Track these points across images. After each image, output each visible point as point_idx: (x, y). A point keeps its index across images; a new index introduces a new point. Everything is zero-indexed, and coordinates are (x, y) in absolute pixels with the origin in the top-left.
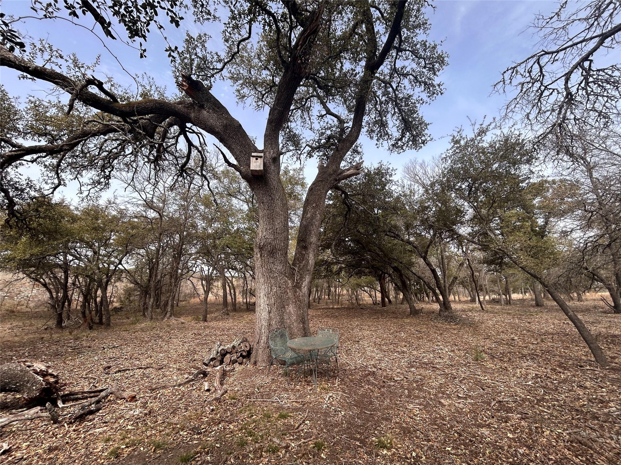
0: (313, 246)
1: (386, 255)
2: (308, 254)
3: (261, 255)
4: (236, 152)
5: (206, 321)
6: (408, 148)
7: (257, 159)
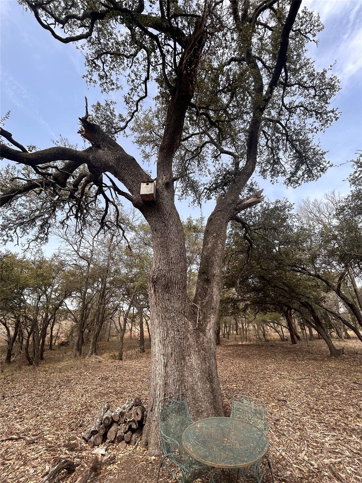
0: (217, 279)
2: (212, 288)
3: (155, 291)
4: (128, 183)
5: (121, 359)
7: (147, 184)
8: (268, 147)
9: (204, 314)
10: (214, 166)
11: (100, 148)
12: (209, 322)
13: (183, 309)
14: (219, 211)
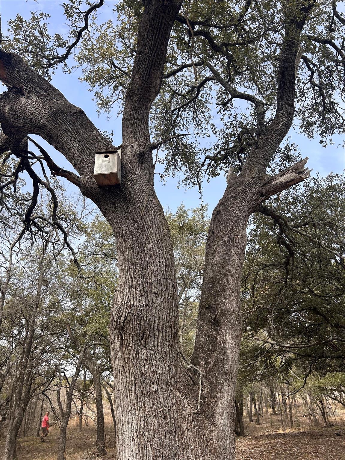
0: (232, 318)
2: (222, 335)
3: (121, 344)
4: (73, 155)
7: (106, 156)
8: (314, 84)
9: (211, 383)
10: (222, 119)
11: (23, 95)
12: (221, 398)
13: (173, 377)
14: (232, 197)
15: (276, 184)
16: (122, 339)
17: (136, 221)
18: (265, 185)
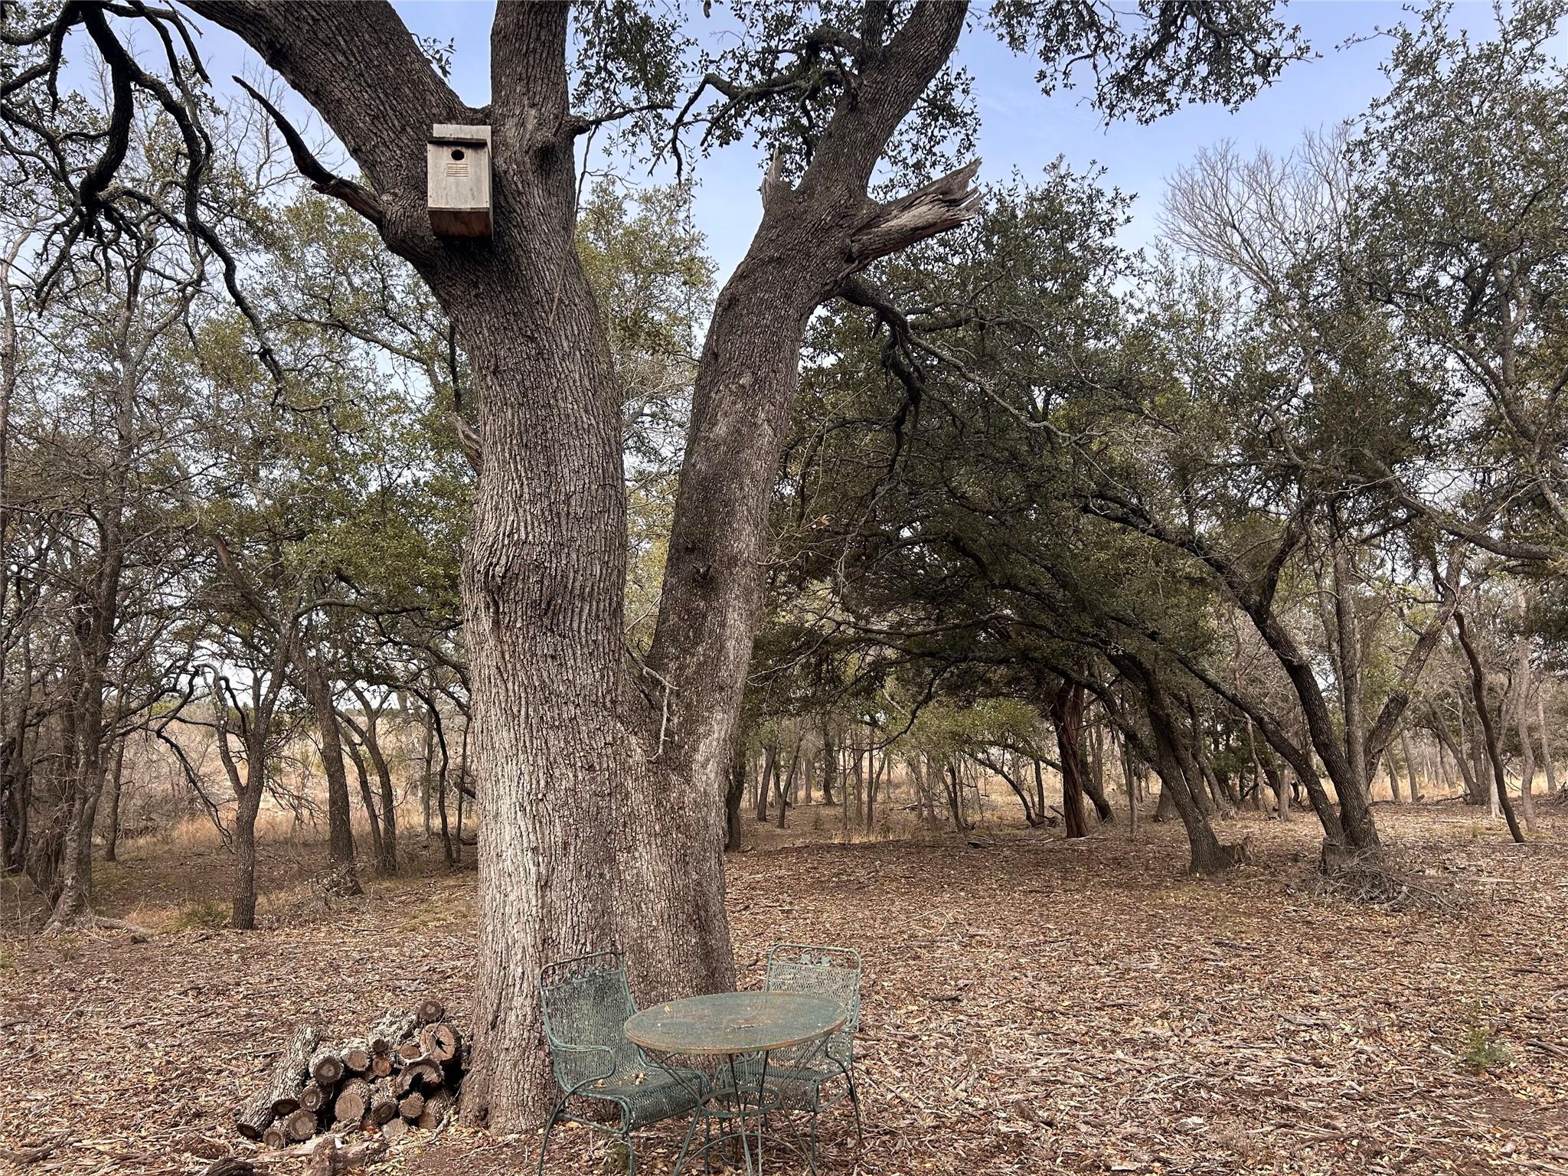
0: (743, 575)
1: (1082, 606)
2: (721, 612)
3: (496, 623)
4: (351, 121)
5: (249, 925)
6: (1187, 95)
7: (457, 156)
9: (688, 707)
12: (707, 735)
14: (771, 260)
15: (888, 232)
16: (497, 612)
17: (532, 339)
18: (860, 230)
